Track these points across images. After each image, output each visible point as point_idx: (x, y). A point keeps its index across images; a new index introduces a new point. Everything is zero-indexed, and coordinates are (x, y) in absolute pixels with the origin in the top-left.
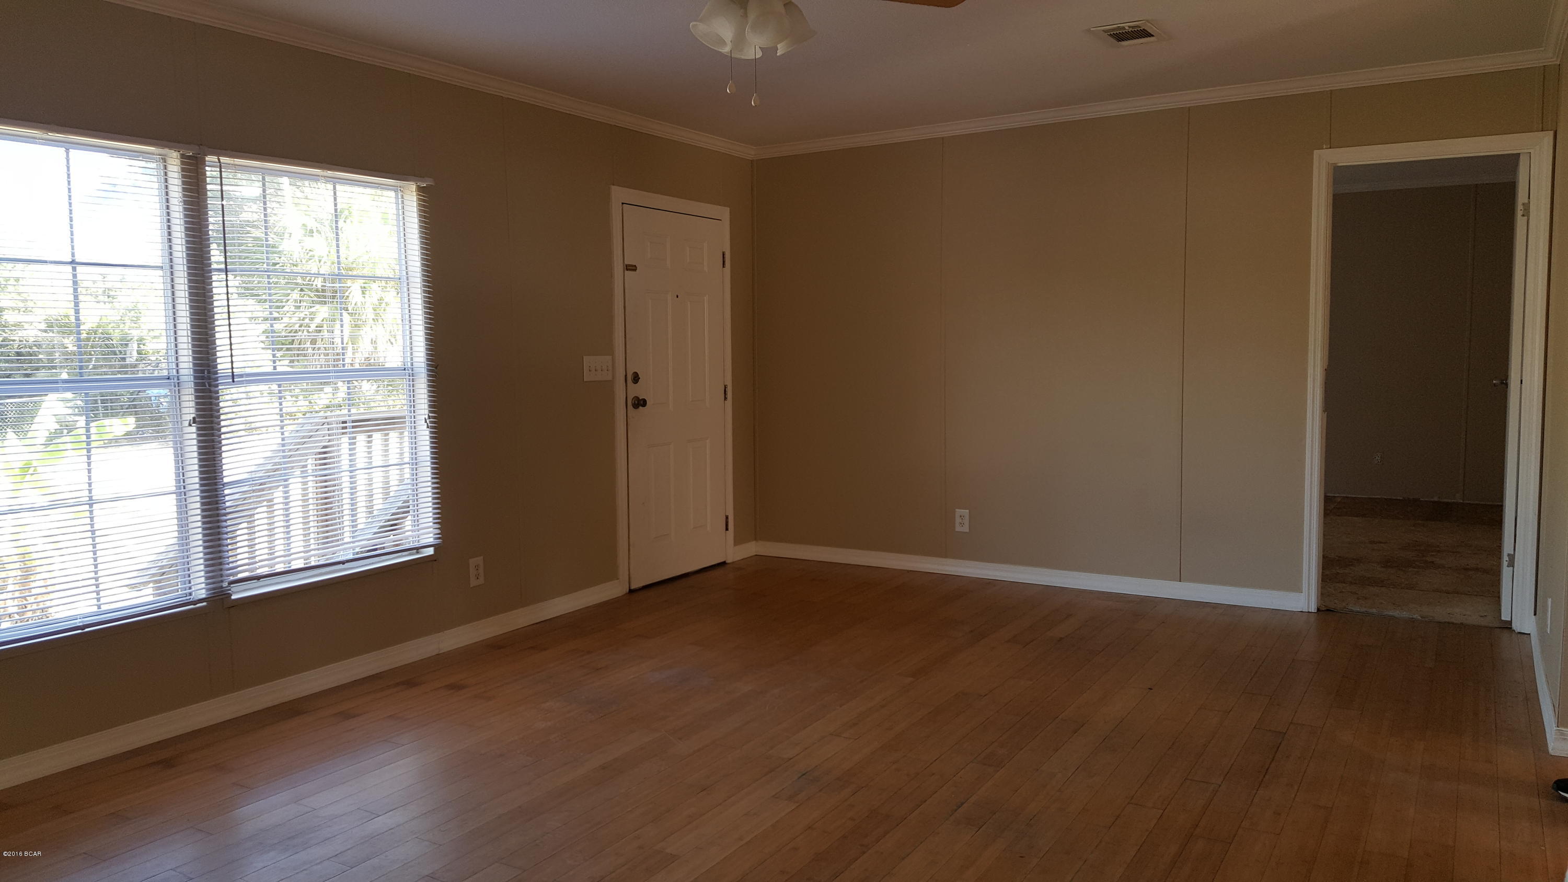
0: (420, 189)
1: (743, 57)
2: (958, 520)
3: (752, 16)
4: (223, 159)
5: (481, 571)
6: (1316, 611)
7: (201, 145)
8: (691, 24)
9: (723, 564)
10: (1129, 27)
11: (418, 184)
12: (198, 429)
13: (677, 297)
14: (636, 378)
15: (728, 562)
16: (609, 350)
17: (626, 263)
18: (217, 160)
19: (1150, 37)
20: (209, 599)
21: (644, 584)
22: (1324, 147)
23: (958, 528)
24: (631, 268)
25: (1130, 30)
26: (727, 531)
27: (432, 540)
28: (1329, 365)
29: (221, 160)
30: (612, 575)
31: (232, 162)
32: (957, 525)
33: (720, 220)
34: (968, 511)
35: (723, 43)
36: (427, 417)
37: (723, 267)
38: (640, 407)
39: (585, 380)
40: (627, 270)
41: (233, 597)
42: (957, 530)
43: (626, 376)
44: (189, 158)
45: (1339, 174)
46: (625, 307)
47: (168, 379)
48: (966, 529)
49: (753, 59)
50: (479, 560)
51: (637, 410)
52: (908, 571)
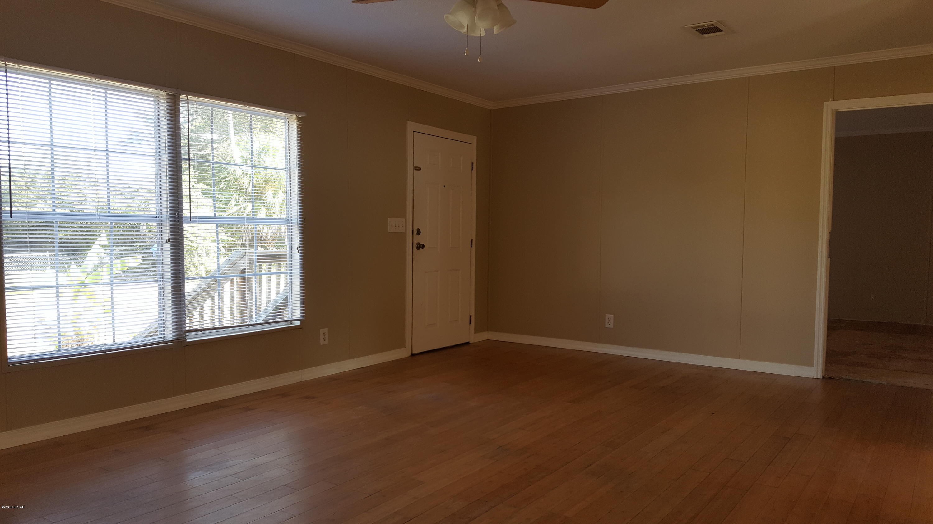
0: (298, 119)
1: (474, 35)
2: (607, 321)
3: (478, 10)
4: (190, 97)
5: (327, 336)
6: (822, 378)
7: (178, 89)
8: (445, 16)
9: (468, 343)
10: (707, 25)
11: (297, 116)
12: (171, 246)
13: (444, 186)
14: (419, 232)
15: (470, 342)
16: (403, 215)
17: (414, 166)
18: (186, 98)
19: (721, 31)
20: (174, 341)
21: (421, 352)
22: (830, 100)
23: (607, 326)
24: (418, 169)
25: (708, 27)
26: (471, 325)
27: (299, 316)
28: (832, 231)
29: (189, 98)
30: (401, 344)
31: (194, 99)
32: (606, 323)
33: (471, 144)
34: (613, 315)
35: (463, 27)
36: (298, 246)
37: (472, 171)
38: (421, 249)
39: (389, 232)
40: (415, 169)
41: (187, 341)
42: (606, 327)
43: (413, 230)
44: (171, 95)
45: (840, 116)
46: (413, 191)
47: (156, 217)
48: (611, 326)
49: (480, 37)
50: (326, 330)
51: (418, 251)
52: (577, 350)
